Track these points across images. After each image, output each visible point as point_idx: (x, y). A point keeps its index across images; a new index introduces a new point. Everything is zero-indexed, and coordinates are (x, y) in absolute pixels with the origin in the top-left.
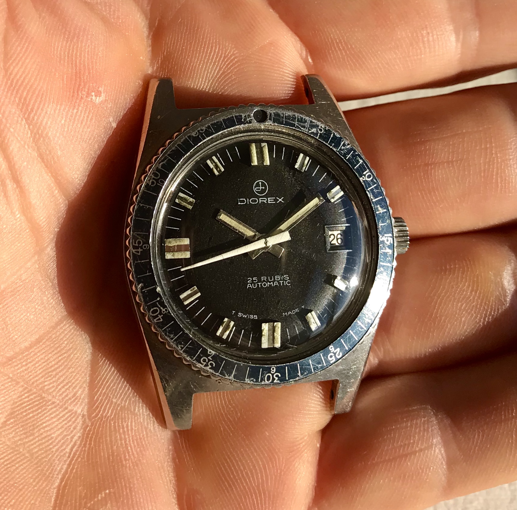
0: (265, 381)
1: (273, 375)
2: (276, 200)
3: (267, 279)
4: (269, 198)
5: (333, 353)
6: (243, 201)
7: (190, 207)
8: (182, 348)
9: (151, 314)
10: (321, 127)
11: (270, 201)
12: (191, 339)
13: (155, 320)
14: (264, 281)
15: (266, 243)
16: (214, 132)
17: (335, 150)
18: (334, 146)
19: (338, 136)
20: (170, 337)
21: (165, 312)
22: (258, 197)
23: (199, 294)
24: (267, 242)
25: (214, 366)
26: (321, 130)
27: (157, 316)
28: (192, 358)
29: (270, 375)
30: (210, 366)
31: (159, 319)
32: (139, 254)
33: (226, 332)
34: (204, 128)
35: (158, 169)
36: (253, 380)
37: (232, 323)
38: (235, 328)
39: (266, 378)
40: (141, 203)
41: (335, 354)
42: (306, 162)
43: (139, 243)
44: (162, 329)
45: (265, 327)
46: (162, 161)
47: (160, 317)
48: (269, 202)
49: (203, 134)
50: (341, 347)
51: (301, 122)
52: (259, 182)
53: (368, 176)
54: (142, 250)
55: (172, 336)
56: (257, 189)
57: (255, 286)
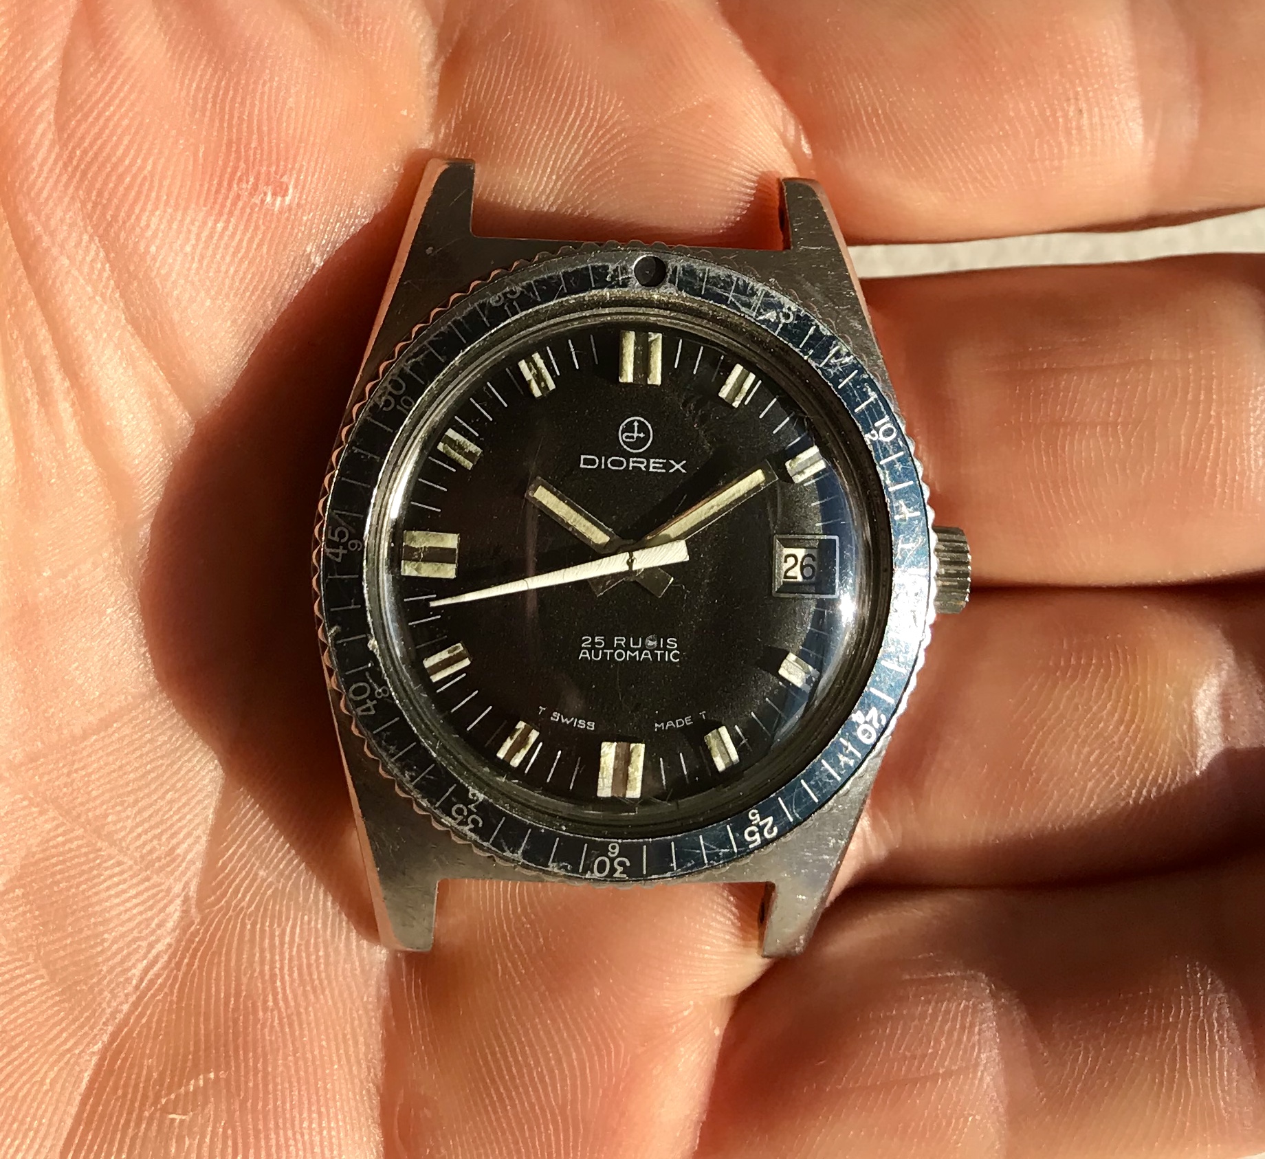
0: (592, 872)
1: (612, 860)
2: (667, 466)
3: (627, 643)
4: (652, 461)
5: (757, 825)
6: (592, 462)
7: (469, 465)
8: (412, 779)
9: (351, 696)
10: (789, 309)
11: (654, 468)
12: (433, 760)
13: (359, 710)
14: (619, 646)
15: (630, 563)
16: (539, 299)
17: (814, 364)
18: (812, 357)
19: (827, 332)
20: (387, 750)
21: (383, 695)
22: (628, 456)
23: (466, 662)
24: (632, 561)
25: (480, 825)
26: (787, 316)
27: (364, 702)
28: (432, 804)
29: (607, 860)
30: (471, 826)
31: (368, 709)
32: (339, 560)
33: (519, 751)
34: (519, 289)
35: (402, 374)
36: (565, 868)
37: (534, 735)
38: (541, 744)
39: (595, 866)
40: (358, 447)
41: (761, 829)
42: (747, 386)
43: (342, 535)
44: (372, 731)
45: (609, 752)
46: (415, 355)
47: (370, 704)
48: (651, 469)
49: (515, 303)
50: (778, 815)
51: (744, 293)
52: (634, 421)
53: (885, 431)
54: (345, 552)
55: (392, 749)
56: (627, 437)
57: (596, 656)
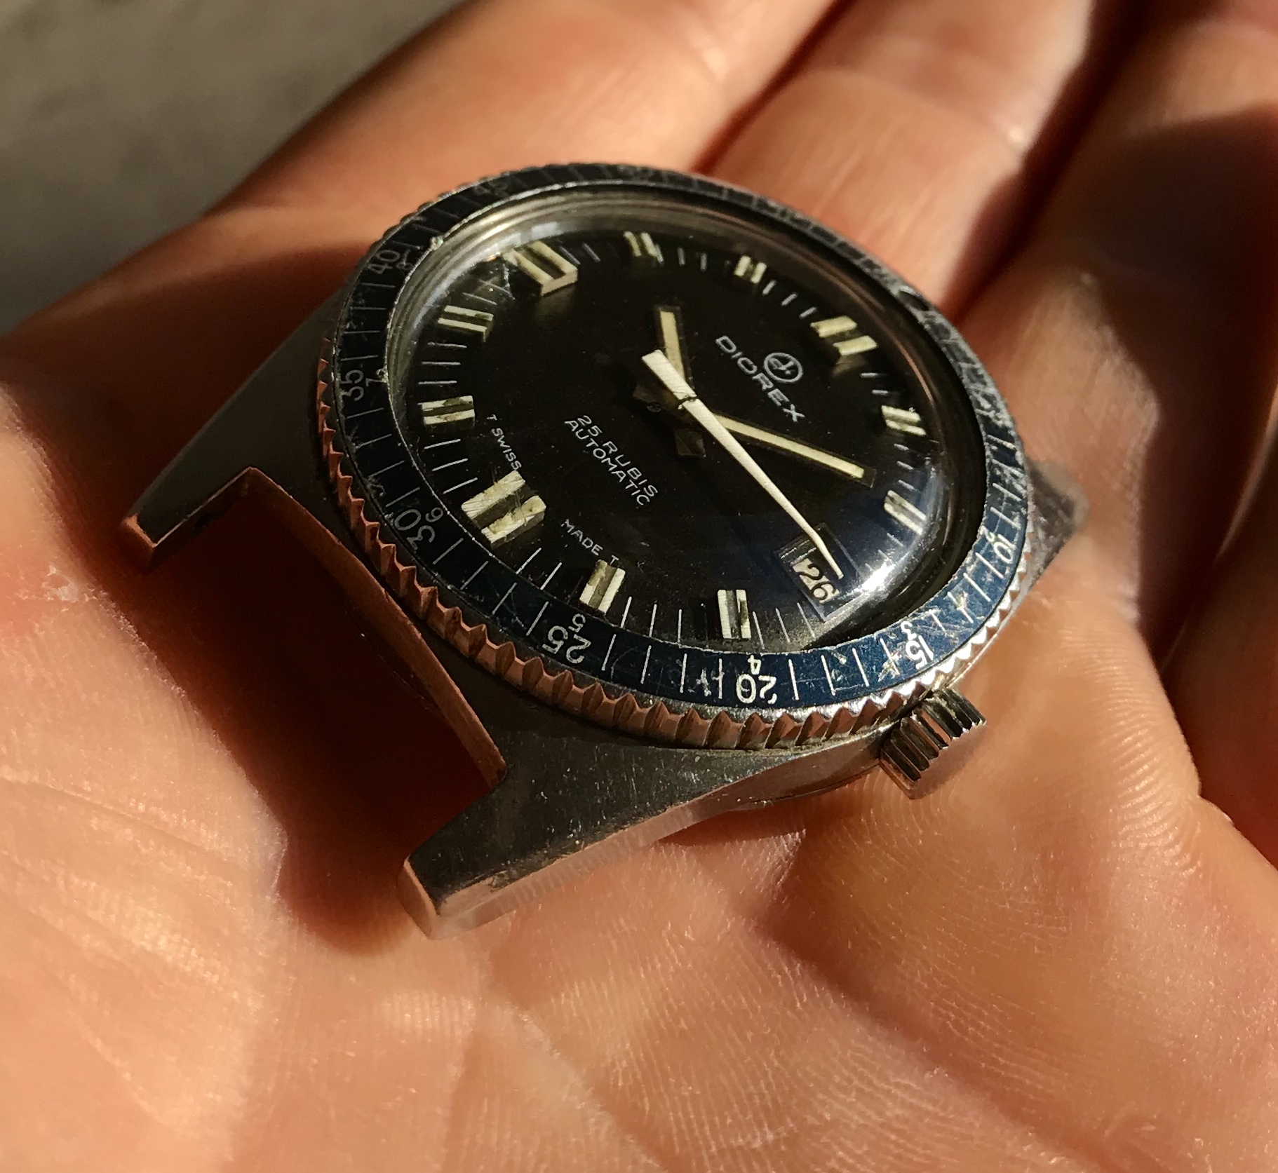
0: (394, 517)
1: (423, 522)
2: (786, 404)
3: (615, 454)
4: (777, 391)
5: (571, 633)
6: (729, 347)
14: (607, 449)
17: (988, 453)
18: (992, 450)
20: (356, 300)
21: (402, 268)
22: (762, 370)
24: (690, 400)
25: (357, 399)
26: (997, 418)
27: (382, 263)
29: (419, 517)
30: (349, 393)
31: (379, 269)
36: (379, 491)
41: (570, 642)
47: (385, 267)
52: (792, 360)
56: (775, 362)
57: (580, 434)
